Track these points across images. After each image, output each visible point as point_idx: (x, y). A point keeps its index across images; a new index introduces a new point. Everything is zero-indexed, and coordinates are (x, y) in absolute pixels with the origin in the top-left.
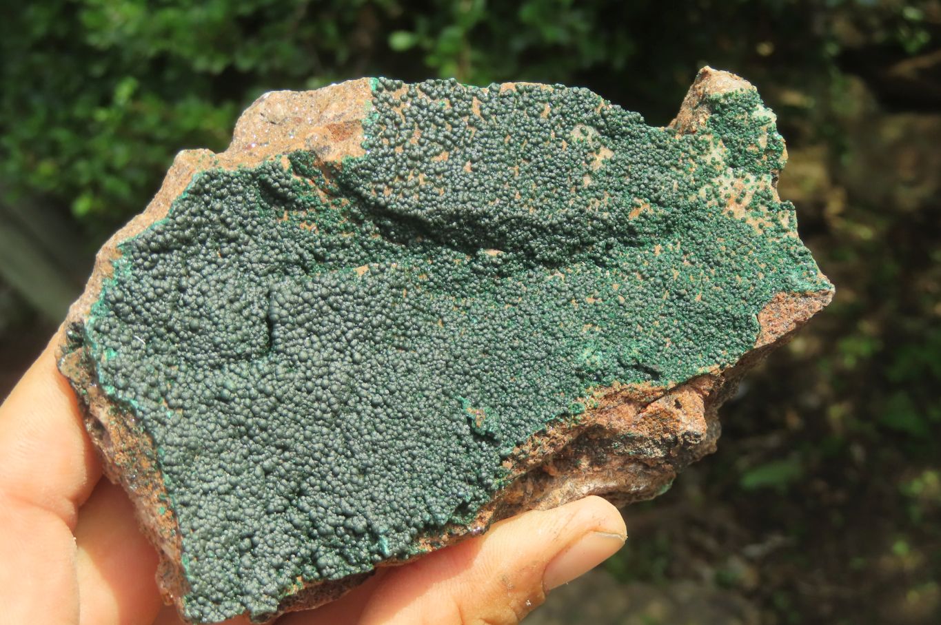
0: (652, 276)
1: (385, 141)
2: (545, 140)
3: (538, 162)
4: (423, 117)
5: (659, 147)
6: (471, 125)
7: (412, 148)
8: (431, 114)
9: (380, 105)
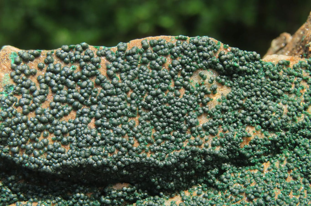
0: (256, 197)
1: (19, 110)
2: (164, 90)
3: (157, 110)
4: (56, 82)
5: (273, 79)
6: (98, 84)
7: (43, 113)
8: (63, 78)
9: (16, 77)
